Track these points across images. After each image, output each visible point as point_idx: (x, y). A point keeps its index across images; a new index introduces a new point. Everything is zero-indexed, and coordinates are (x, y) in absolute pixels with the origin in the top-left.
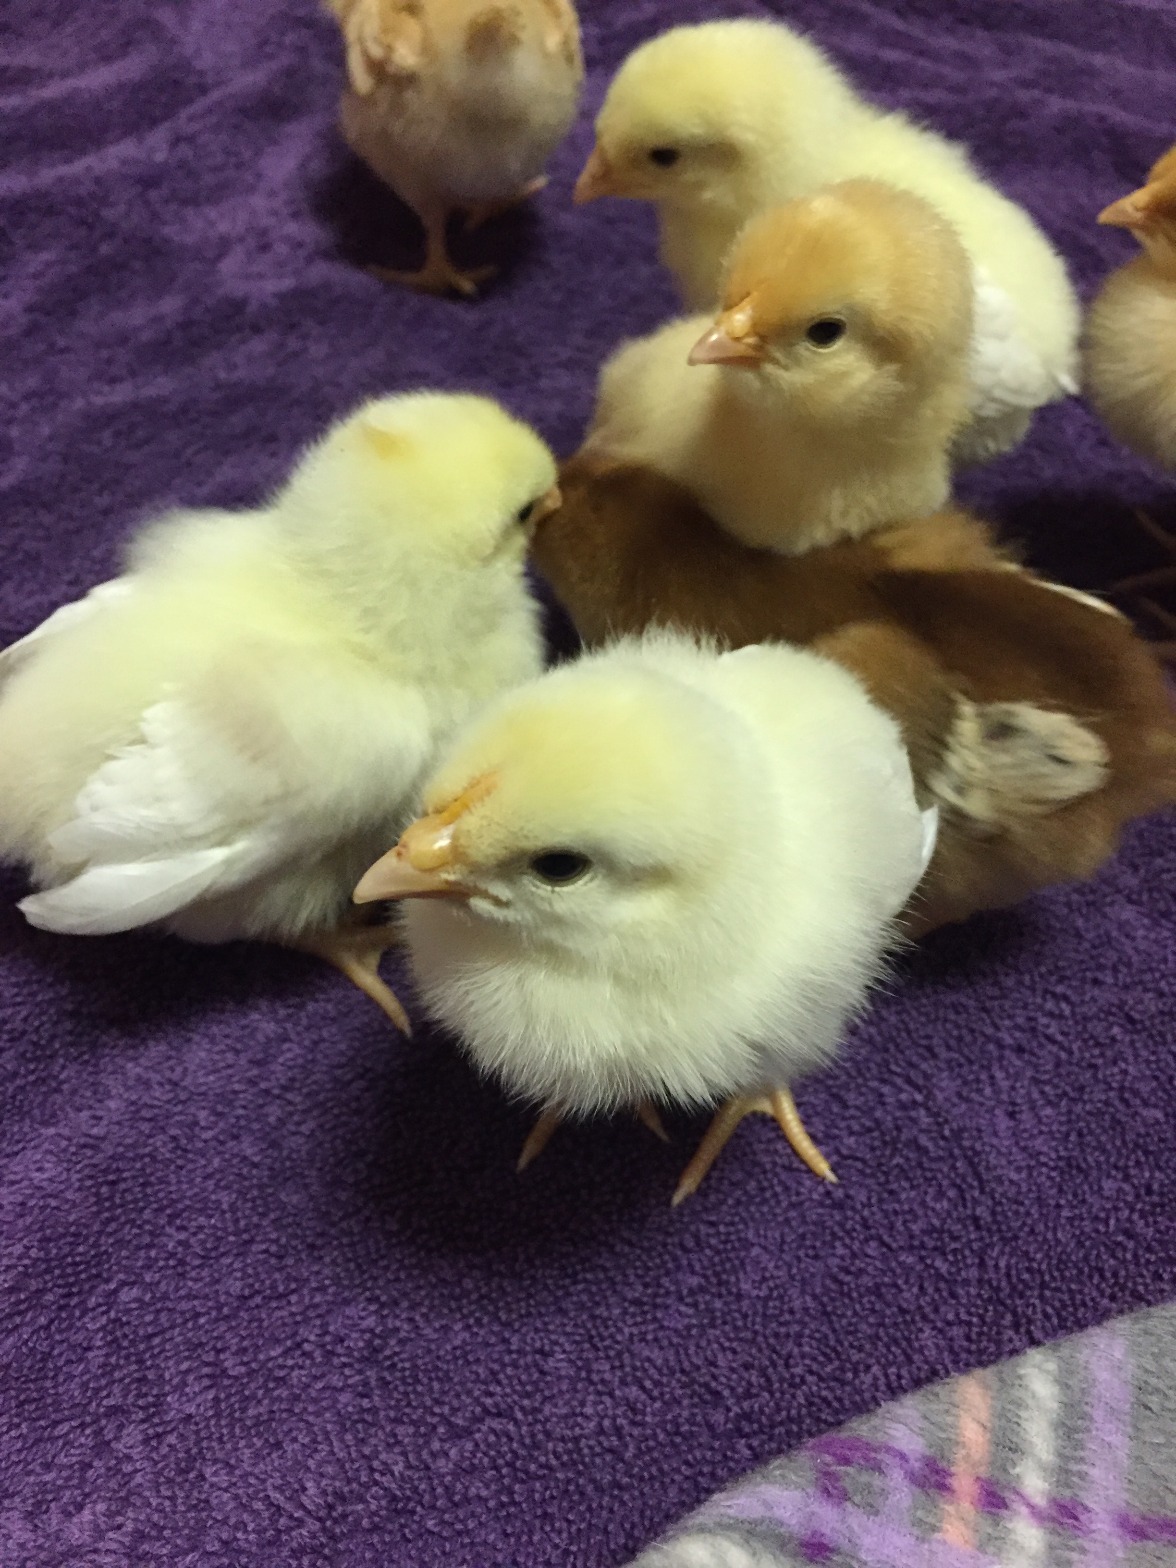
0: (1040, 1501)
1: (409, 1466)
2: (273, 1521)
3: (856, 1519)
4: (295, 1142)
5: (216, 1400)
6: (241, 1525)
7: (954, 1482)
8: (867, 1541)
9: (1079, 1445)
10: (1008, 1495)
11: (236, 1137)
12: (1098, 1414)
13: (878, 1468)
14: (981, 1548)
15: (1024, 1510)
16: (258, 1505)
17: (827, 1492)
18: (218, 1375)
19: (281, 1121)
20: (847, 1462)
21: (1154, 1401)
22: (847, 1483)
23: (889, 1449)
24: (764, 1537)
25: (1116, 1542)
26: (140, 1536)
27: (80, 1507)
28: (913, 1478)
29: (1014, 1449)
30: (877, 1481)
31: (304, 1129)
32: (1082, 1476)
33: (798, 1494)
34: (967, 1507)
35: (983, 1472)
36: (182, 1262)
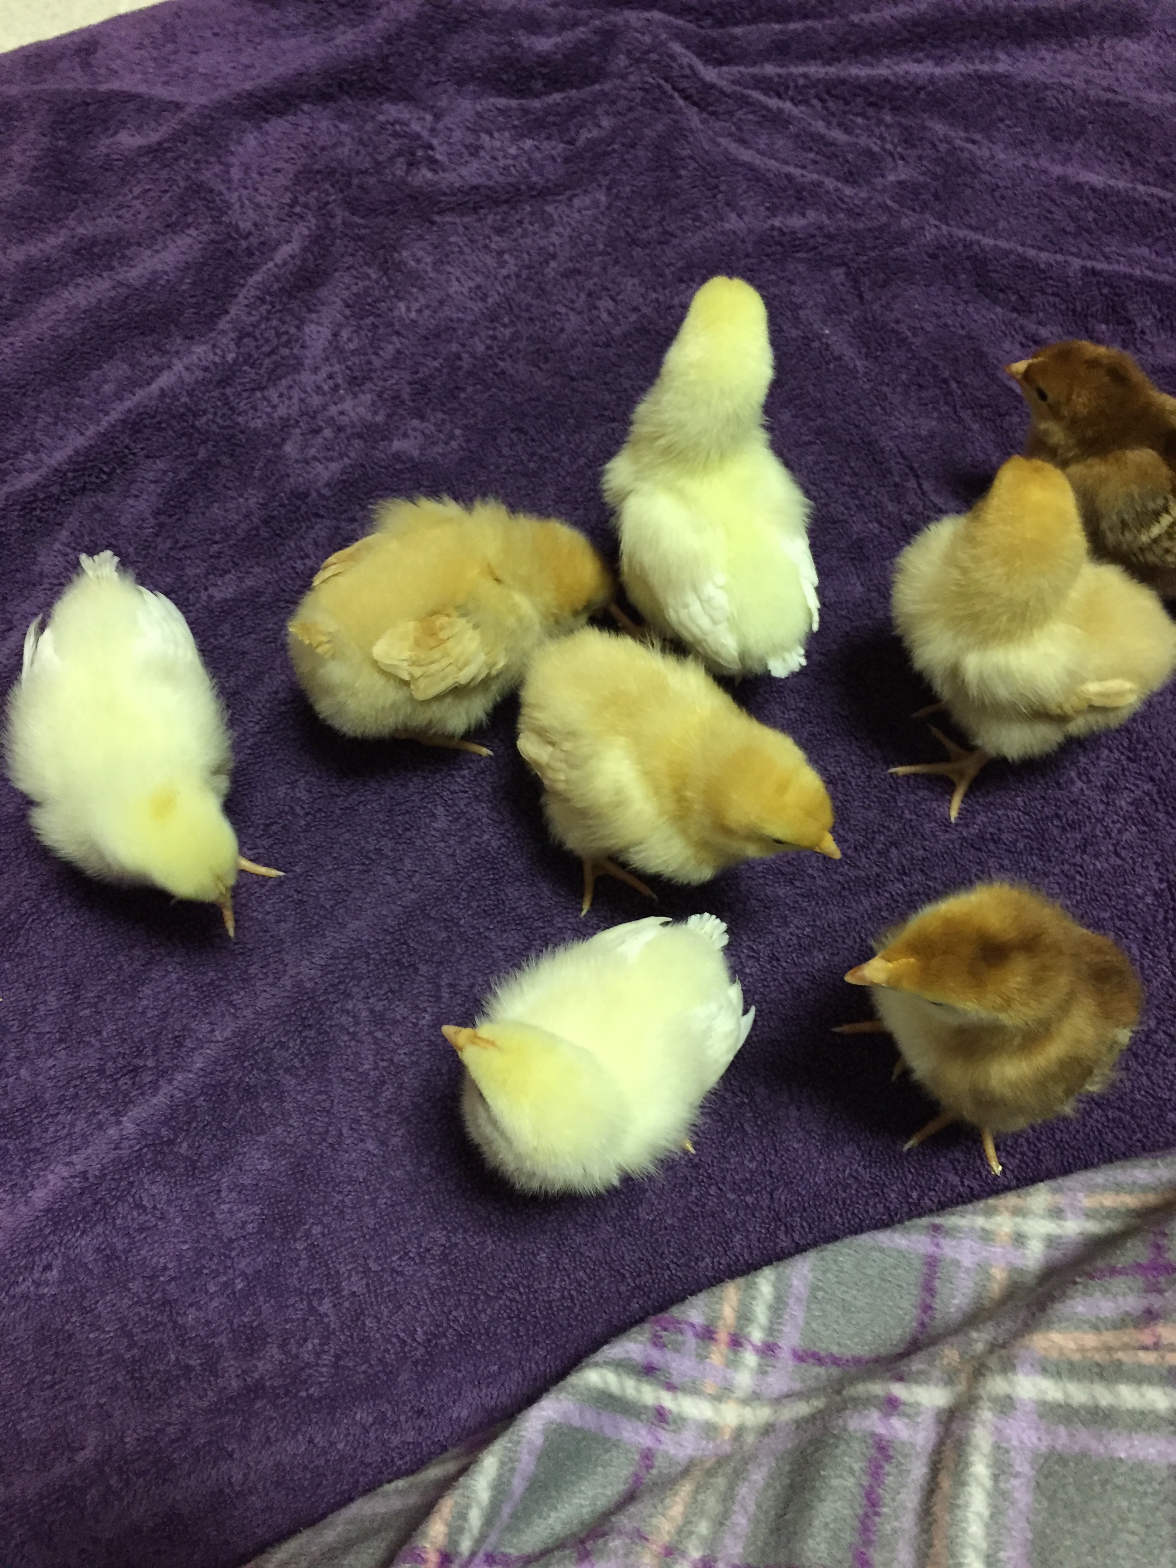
0: (759, 1344)
1: (466, 1317)
2: (402, 1348)
3: (669, 1355)
4: (395, 1140)
5: (367, 1285)
6: (387, 1351)
7: (716, 1336)
8: (674, 1365)
9: (780, 1317)
10: (743, 1340)
11: (362, 1141)
12: (791, 1301)
13: (681, 1332)
14: (727, 1366)
15: (750, 1347)
16: (394, 1340)
17: (655, 1344)
18: (366, 1272)
19: (387, 1130)
20: (666, 1330)
21: (820, 1294)
22: (665, 1339)
23: (686, 1322)
24: (624, 1367)
25: (790, 1363)
26: (338, 1357)
27: (305, 1340)
28: (697, 1335)
29: (748, 1320)
30: (680, 1338)
31: (399, 1133)
32: (780, 1331)
33: (641, 1346)
34: (723, 1348)
35: (732, 1331)
36: (342, 1212)
